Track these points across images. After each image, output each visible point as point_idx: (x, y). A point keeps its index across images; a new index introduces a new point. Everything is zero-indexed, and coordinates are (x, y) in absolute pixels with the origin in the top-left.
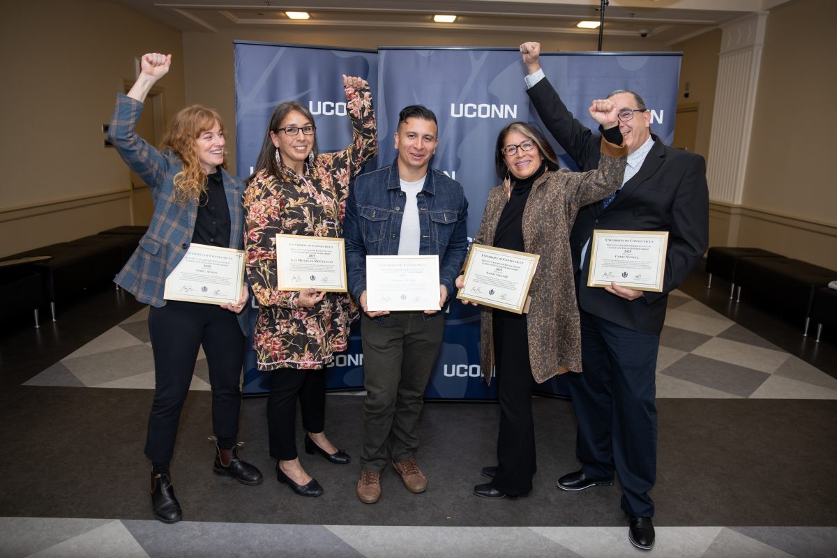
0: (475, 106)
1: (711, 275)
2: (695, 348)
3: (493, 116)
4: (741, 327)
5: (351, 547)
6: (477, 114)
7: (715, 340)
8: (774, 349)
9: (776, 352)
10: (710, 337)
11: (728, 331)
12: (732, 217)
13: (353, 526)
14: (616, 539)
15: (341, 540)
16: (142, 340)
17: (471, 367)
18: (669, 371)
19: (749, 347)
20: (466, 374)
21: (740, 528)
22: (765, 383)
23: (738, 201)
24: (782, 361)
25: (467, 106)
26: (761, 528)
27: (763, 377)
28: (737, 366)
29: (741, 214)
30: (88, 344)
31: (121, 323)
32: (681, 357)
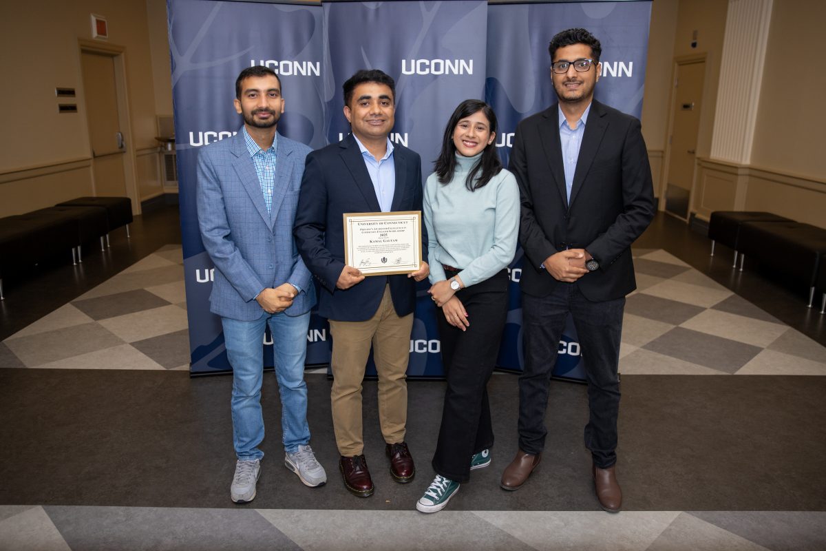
0: (427, 62)
1: (714, 242)
2: (684, 321)
3: (447, 73)
4: (740, 298)
5: (280, 532)
6: (430, 71)
7: (708, 312)
8: (773, 321)
9: (774, 324)
10: (703, 309)
11: (724, 302)
12: (740, 178)
13: (286, 510)
14: (563, 524)
15: (270, 524)
16: (93, 318)
17: (431, 342)
18: (652, 346)
19: (744, 319)
20: (425, 350)
21: (700, 512)
22: (756, 358)
23: (747, 161)
24: (779, 335)
25: (419, 62)
26: (722, 512)
27: (753, 351)
28: (728, 340)
29: (750, 175)
30: (35, 322)
31: (74, 300)
32: (668, 330)
